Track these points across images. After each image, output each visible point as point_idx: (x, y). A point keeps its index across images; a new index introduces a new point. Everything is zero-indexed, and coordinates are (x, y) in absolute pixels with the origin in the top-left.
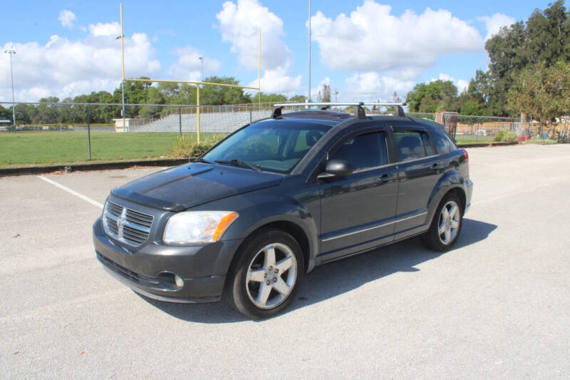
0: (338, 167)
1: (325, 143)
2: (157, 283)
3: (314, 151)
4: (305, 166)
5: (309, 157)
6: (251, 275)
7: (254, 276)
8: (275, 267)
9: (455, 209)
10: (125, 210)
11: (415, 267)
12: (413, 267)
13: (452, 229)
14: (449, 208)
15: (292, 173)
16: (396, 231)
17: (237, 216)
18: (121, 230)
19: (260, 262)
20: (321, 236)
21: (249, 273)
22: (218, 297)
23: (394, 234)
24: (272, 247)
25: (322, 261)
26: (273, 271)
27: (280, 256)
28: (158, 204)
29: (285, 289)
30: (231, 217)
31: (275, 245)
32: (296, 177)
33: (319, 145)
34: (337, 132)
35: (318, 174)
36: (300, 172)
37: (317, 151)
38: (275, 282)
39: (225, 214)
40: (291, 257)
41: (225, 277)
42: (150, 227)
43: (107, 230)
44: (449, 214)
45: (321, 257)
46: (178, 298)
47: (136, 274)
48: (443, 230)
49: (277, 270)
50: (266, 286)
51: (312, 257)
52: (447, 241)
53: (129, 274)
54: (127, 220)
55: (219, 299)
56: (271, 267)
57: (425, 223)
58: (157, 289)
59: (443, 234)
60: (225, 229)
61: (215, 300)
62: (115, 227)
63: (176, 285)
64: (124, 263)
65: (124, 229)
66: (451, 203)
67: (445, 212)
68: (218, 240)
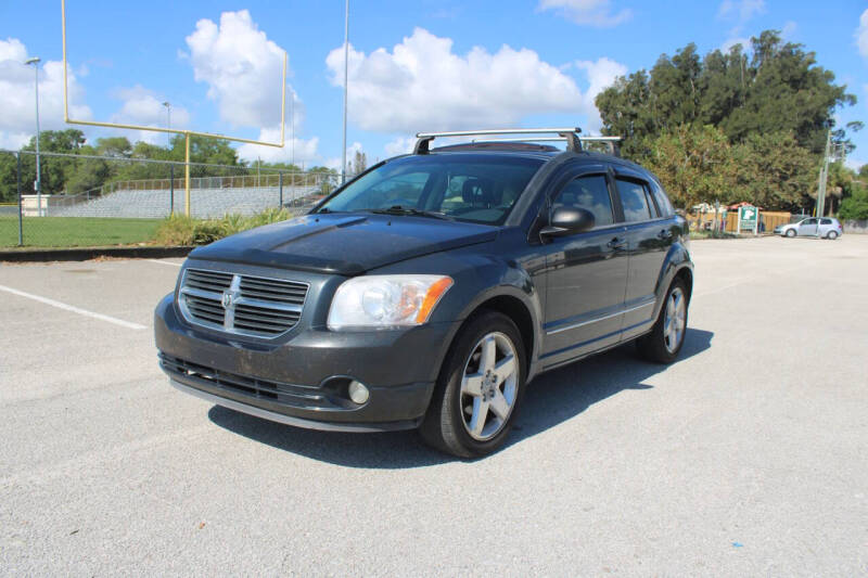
0: (567, 217)
1: (545, 177)
2: (317, 397)
3: (530, 192)
4: (523, 213)
5: (526, 199)
6: (467, 383)
7: (471, 385)
8: (494, 372)
9: (681, 300)
10: (237, 280)
11: (644, 382)
12: (642, 383)
13: (677, 330)
14: (675, 297)
15: (507, 224)
16: (624, 327)
17: (451, 283)
19: (474, 368)
20: (546, 326)
21: (464, 379)
22: (415, 421)
23: (621, 331)
24: (492, 338)
25: (544, 368)
26: (490, 378)
27: (501, 356)
28: (312, 265)
29: (503, 406)
31: (495, 334)
32: (511, 230)
34: (554, 167)
35: (540, 229)
36: (518, 224)
37: (535, 191)
38: (492, 396)
39: (435, 279)
40: (511, 356)
41: (433, 385)
42: (301, 303)
43: (190, 319)
44: (675, 307)
45: (543, 360)
46: (353, 424)
47: (274, 386)
48: (668, 331)
49: (495, 377)
50: (482, 402)
51: (535, 357)
52: (672, 347)
53: (256, 387)
54: (243, 295)
55: (418, 424)
56: (489, 371)
57: (652, 319)
58: (317, 409)
59: (667, 338)
60: (434, 302)
61: (412, 427)
62: (213, 311)
63: (351, 400)
64: (248, 367)
65: (236, 311)
66: (677, 290)
67: (671, 303)
68: (426, 320)
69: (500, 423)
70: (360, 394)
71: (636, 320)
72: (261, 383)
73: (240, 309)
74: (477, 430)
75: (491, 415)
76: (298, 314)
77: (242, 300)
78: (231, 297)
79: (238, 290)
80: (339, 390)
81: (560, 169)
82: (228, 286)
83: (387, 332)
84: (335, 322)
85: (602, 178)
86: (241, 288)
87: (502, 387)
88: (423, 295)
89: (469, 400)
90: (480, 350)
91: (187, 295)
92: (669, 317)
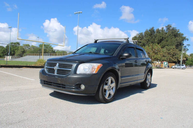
0: (126, 54)
1: (121, 47)
2: (74, 87)
4: (117, 54)
5: (118, 51)
7: (106, 87)
8: (110, 85)
9: (150, 75)
10: (58, 64)
11: (142, 92)
13: (149, 82)
15: (113, 55)
17: (102, 65)
18: (56, 71)
19: (106, 84)
20: (122, 77)
21: (104, 86)
22: (94, 94)
23: (137, 80)
24: (110, 78)
25: (121, 86)
26: (110, 86)
27: (112, 82)
29: (112, 93)
30: (101, 65)
31: (111, 77)
32: (115, 57)
33: (119, 48)
35: (120, 57)
36: (116, 55)
37: (119, 49)
38: (110, 90)
39: (99, 64)
40: (114, 82)
41: (98, 86)
42: (71, 68)
43: (47, 73)
44: (149, 77)
45: (121, 84)
46: (81, 93)
47: (65, 85)
48: (147, 82)
49: (111, 86)
50: (108, 91)
51: (119, 84)
52: (148, 85)
53: (61, 86)
54: (59, 67)
55: (95, 95)
56: (109, 85)
57: (144, 79)
58: (74, 90)
59: (147, 83)
60: (99, 69)
61: (93, 95)
62: (52, 71)
63: (81, 88)
64: (60, 81)
65: (57, 71)
66: (149, 73)
67: (148, 76)
68: (97, 72)
69: (112, 96)
70: (83, 87)
71: (140, 78)
72: (62, 85)
73: (58, 70)
74: (107, 97)
75: (110, 95)
76: (70, 70)
77: (59, 68)
78: (56, 68)
79: (58, 66)
80: (78, 86)
81: (124, 46)
82: (56, 66)
83: (89, 74)
84: (78, 72)
85: (133, 48)
86: (59, 66)
87: (112, 89)
88: (96, 67)
89: (105, 91)
90: (107, 80)
91: (46, 68)
92: (147, 79)
